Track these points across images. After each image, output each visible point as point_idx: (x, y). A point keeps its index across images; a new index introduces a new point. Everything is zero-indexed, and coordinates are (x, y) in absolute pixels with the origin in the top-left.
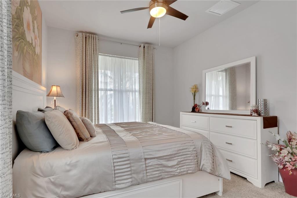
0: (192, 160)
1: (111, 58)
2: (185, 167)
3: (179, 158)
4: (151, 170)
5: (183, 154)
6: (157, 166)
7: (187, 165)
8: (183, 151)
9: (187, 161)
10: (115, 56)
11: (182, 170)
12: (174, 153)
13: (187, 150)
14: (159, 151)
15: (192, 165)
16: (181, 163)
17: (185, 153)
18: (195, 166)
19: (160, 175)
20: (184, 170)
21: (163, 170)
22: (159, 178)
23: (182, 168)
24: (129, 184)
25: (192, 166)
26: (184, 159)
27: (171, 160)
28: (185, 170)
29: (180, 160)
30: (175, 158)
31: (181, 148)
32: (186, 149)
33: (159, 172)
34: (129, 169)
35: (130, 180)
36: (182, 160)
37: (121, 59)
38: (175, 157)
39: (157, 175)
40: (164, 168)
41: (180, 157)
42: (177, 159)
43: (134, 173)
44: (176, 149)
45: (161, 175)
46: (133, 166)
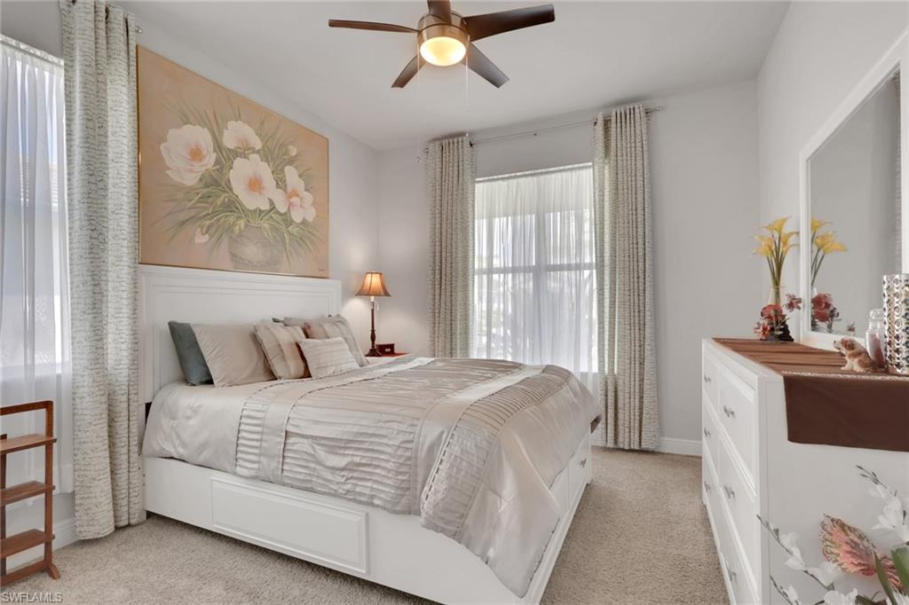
0: (389, 473)
1: (504, 184)
2: (369, 484)
3: (358, 456)
4: (294, 462)
5: (371, 447)
6: (306, 457)
7: (376, 482)
8: (372, 439)
9: (378, 471)
10: (518, 174)
11: (358, 489)
12: (345, 437)
13: (385, 441)
14: (316, 422)
15: (387, 485)
16: (361, 469)
17: (376, 448)
18: (393, 491)
19: (309, 478)
20: (363, 491)
21: (315, 469)
22: (304, 485)
23: (360, 483)
24: (253, 473)
25: (387, 490)
26: (369, 462)
27: (337, 454)
28: (367, 492)
29: (357, 460)
30: (347, 452)
31: (371, 431)
32: (385, 436)
33: (308, 472)
34: (257, 444)
35: (256, 466)
36: (364, 461)
37: (535, 178)
38: (350, 448)
39: (302, 477)
40: (318, 467)
41: (359, 453)
42: (354, 455)
43: (265, 455)
44: (355, 429)
45: (310, 481)
46: (266, 441)
